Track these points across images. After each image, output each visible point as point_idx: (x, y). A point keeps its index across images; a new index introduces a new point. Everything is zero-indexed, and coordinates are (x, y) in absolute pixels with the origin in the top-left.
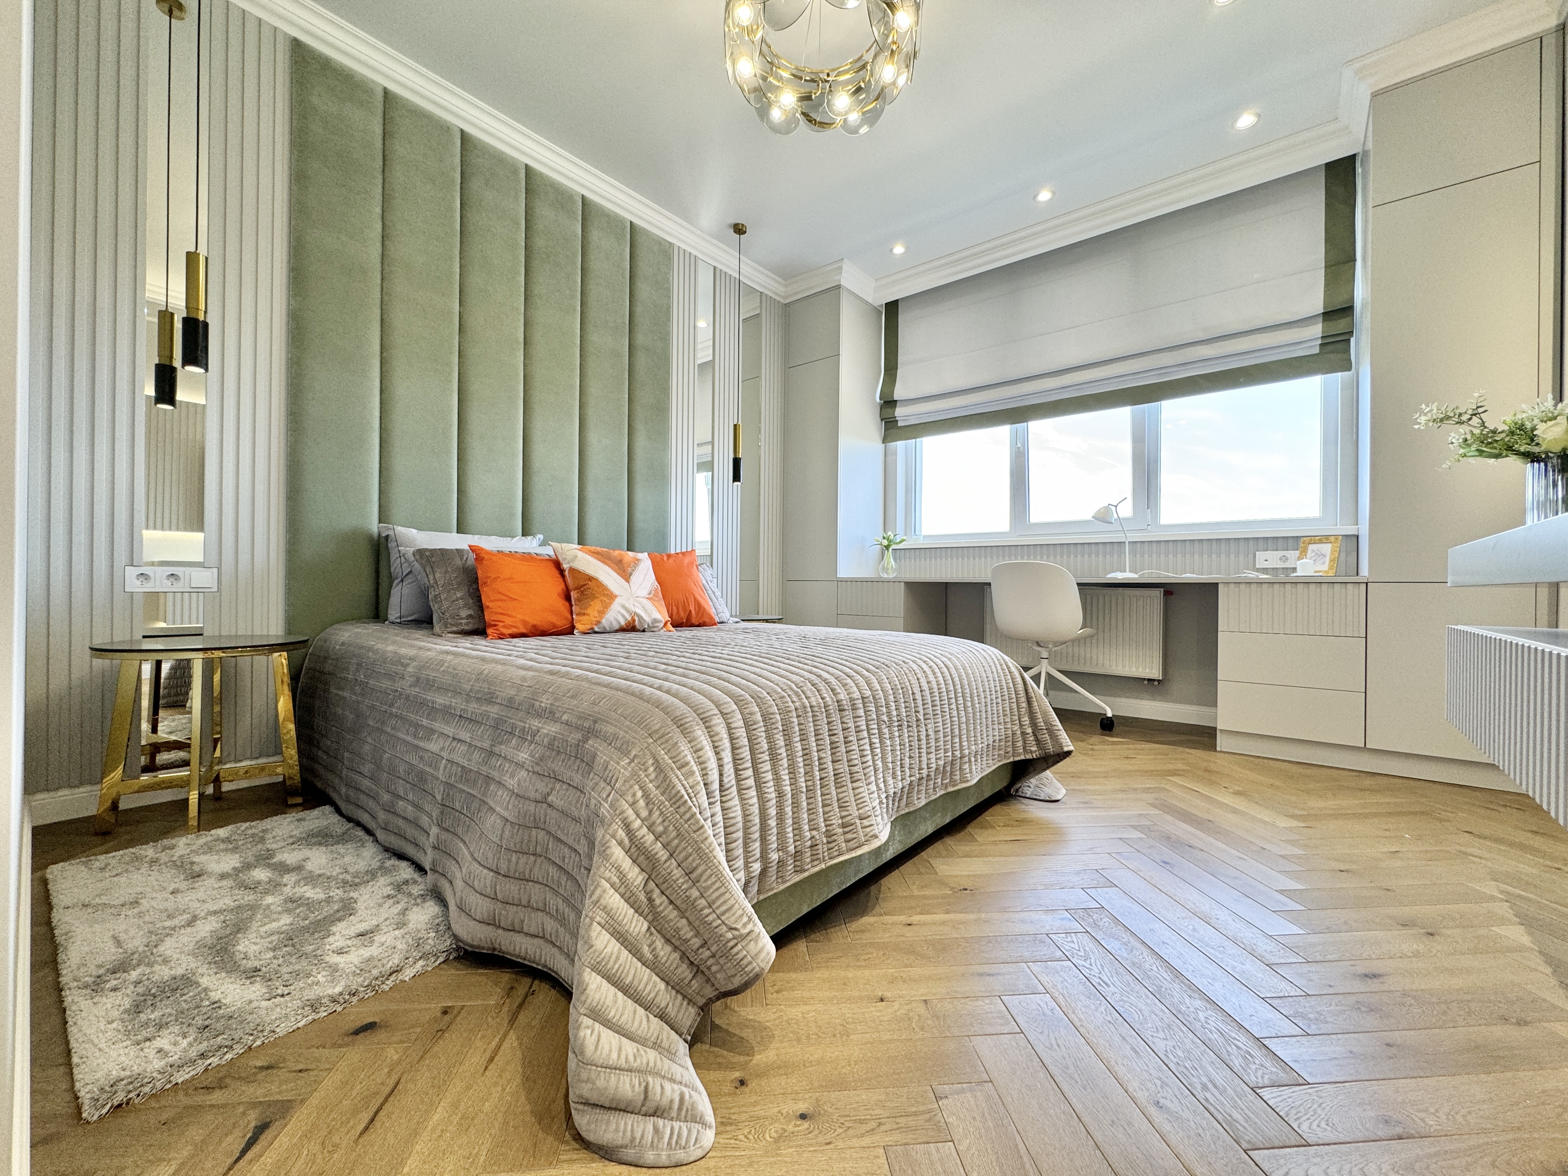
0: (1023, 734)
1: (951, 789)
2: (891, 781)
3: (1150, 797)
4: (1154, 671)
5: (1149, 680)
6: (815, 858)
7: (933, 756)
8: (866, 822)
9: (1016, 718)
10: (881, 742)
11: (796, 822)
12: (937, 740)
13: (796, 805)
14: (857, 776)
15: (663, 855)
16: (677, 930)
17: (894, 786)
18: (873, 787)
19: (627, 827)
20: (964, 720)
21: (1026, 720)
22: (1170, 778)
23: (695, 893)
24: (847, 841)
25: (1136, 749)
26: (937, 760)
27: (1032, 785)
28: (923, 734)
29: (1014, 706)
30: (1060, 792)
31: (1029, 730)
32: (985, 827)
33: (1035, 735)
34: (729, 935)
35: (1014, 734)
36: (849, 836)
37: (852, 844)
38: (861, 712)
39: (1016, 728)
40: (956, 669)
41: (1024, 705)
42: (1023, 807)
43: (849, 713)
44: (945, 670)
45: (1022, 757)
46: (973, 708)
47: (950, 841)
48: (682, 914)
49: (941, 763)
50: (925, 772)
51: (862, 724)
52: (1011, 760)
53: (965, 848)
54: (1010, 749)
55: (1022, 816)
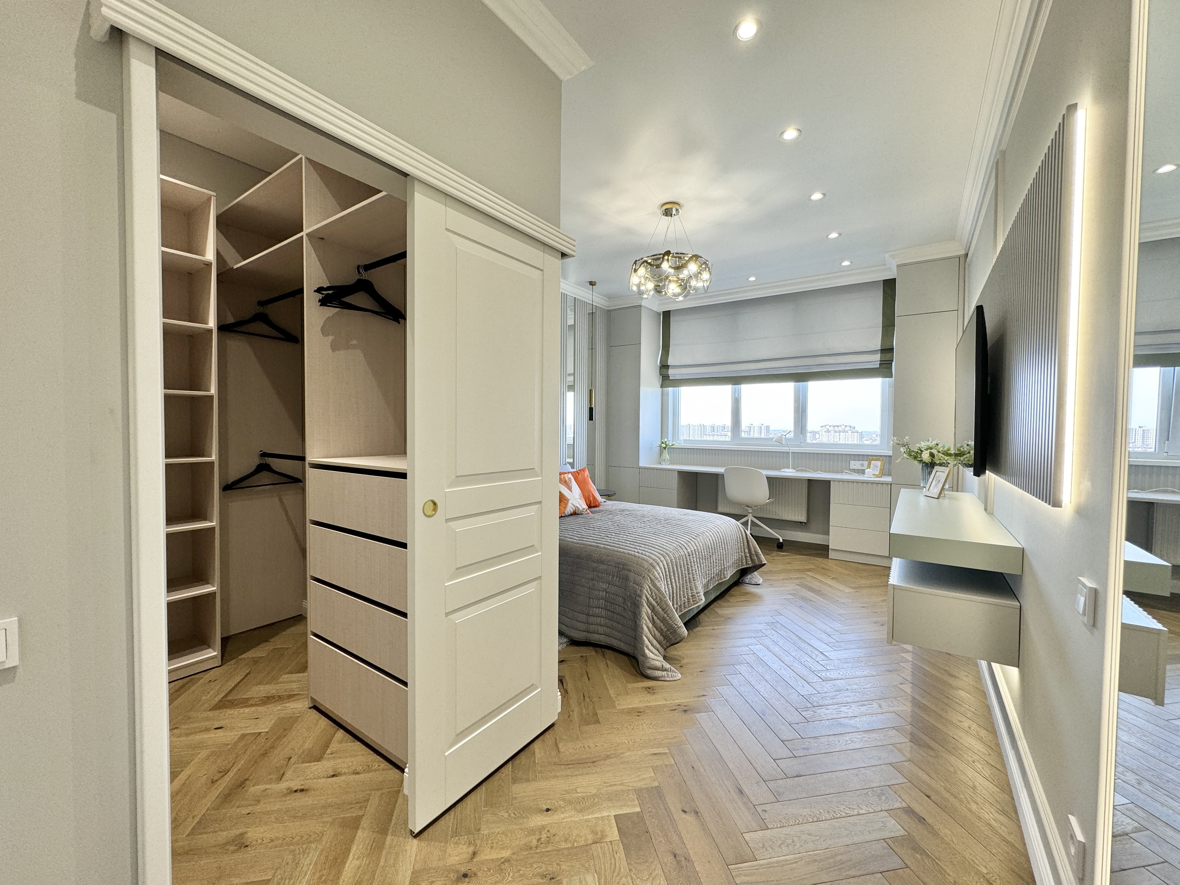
0: (746, 556)
1: (720, 581)
2: (703, 579)
3: (797, 582)
4: (803, 519)
5: (800, 522)
6: (685, 607)
7: (715, 569)
8: (698, 595)
9: (743, 550)
10: (700, 566)
11: (680, 595)
12: (716, 563)
13: (680, 589)
14: (696, 579)
15: (655, 604)
16: (660, 626)
17: (705, 581)
18: (699, 582)
19: (646, 597)
20: (724, 553)
21: (747, 550)
22: (808, 573)
23: (665, 615)
24: (693, 601)
25: (793, 559)
26: (716, 570)
27: (748, 578)
28: (712, 561)
29: (742, 545)
30: (761, 581)
31: (748, 555)
32: (732, 596)
33: (750, 557)
34: (676, 627)
35: (742, 557)
36: (694, 599)
37: (695, 602)
38: (694, 555)
39: (743, 554)
40: (721, 532)
41: (746, 544)
42: (746, 588)
43: (691, 556)
44: (717, 534)
45: (745, 567)
46: (728, 548)
47: (719, 602)
48: (662, 622)
49: (717, 571)
50: (712, 575)
51: (695, 560)
52: (741, 568)
53: (725, 604)
54: (740, 563)
55: (745, 591)
